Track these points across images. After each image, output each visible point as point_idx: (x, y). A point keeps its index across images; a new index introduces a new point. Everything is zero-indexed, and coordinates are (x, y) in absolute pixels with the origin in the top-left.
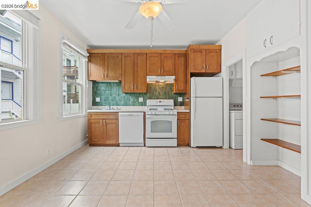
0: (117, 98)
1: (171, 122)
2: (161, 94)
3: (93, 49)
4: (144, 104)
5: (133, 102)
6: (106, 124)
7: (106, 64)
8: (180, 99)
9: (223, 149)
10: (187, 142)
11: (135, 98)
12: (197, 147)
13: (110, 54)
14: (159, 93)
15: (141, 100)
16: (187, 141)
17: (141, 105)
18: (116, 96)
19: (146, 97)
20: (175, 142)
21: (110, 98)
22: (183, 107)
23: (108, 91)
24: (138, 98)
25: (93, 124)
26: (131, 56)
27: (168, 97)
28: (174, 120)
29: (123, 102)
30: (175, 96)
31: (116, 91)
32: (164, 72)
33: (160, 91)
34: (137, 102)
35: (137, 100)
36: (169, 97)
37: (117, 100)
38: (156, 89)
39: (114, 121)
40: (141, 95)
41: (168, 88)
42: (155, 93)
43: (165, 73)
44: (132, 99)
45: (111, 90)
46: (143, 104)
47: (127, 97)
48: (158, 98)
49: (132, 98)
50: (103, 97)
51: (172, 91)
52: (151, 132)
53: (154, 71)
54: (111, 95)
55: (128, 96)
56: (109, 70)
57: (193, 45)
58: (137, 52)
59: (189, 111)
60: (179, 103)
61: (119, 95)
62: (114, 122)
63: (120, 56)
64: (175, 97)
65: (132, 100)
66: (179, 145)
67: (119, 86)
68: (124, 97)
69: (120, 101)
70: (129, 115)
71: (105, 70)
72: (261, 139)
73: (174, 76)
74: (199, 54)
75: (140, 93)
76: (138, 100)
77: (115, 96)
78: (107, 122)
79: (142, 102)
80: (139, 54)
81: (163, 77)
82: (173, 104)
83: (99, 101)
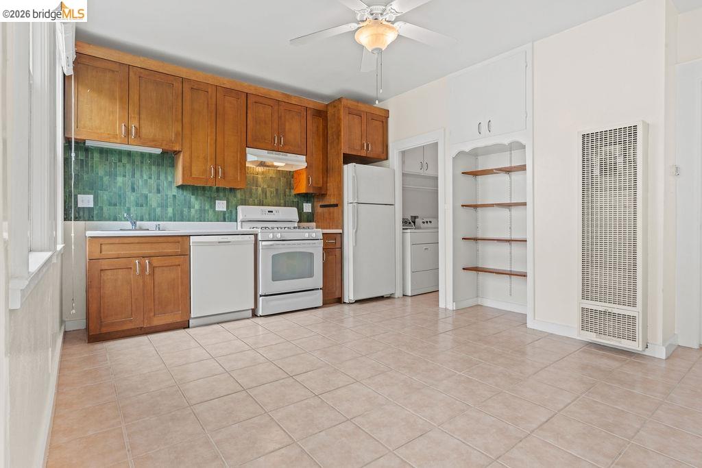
0: (154, 200)
1: (311, 255)
2: (268, 194)
3: (90, 44)
4: (229, 216)
5: (200, 210)
6: (153, 268)
7: (134, 97)
8: (307, 208)
9: (395, 298)
10: (337, 295)
11: (205, 200)
12: (357, 302)
13: (147, 72)
14: (264, 191)
15: (221, 206)
16: (337, 293)
17: (222, 219)
18: (150, 192)
19: (233, 201)
20: (318, 298)
21: (132, 197)
22: (314, 224)
23: (124, 176)
24: (212, 201)
25: (109, 273)
26: (210, 90)
27: (282, 201)
28: (317, 250)
29: (170, 210)
30: (296, 200)
31: (150, 178)
32: (285, 144)
33: (265, 186)
34: (211, 212)
35: (211, 207)
36: (285, 202)
37: (154, 204)
38: (257, 181)
39: (176, 260)
40: (221, 195)
41: (283, 180)
42: (254, 191)
43: (287, 148)
44: (196, 203)
45: (133, 176)
46: (227, 215)
47: (183, 198)
48: (261, 204)
49: (196, 199)
50: (105, 196)
51: (290, 189)
52: (273, 280)
53: (265, 139)
54: (133, 190)
55: (187, 194)
56: (142, 116)
57: (347, 99)
58: (224, 84)
59: (340, 231)
60: (305, 216)
61: (159, 191)
62: (177, 263)
63: (177, 85)
64: (298, 202)
65: (197, 207)
66: (326, 303)
67: (158, 165)
68: (174, 196)
69: (164, 206)
70: (219, 242)
71: (132, 115)
72: (464, 269)
73: (305, 157)
74: (357, 119)
75: (218, 189)
76: (213, 206)
77: (145, 191)
78: (155, 264)
79: (224, 213)
80: (228, 91)
81: (281, 156)
82: (296, 218)
83: (91, 205)
